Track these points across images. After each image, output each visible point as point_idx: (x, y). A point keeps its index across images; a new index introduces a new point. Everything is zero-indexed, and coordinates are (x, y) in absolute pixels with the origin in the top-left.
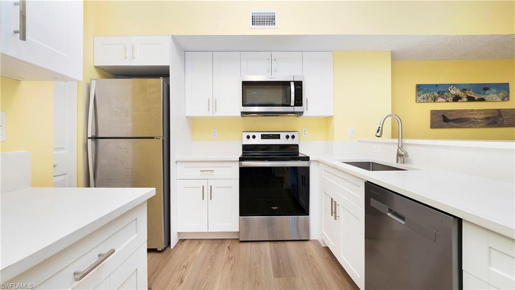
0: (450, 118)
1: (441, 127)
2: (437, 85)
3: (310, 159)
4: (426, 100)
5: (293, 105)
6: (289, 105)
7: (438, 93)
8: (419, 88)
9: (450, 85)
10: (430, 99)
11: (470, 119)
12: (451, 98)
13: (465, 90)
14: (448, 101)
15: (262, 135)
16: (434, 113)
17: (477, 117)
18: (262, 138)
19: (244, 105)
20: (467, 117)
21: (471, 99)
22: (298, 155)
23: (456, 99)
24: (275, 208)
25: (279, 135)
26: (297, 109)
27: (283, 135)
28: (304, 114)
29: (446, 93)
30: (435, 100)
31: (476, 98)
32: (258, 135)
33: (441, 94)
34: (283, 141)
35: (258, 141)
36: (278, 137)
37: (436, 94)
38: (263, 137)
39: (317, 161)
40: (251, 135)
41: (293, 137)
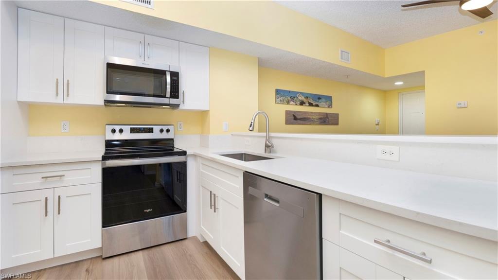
0: (298, 117)
1: (292, 124)
2: (290, 92)
3: (187, 154)
4: (282, 102)
5: (169, 96)
6: (165, 97)
7: (291, 98)
8: (278, 92)
9: (298, 93)
10: (285, 101)
11: (310, 118)
12: (299, 103)
13: (308, 98)
14: (296, 105)
15: (131, 128)
16: (287, 113)
17: (314, 117)
18: (131, 132)
19: (108, 92)
20: (309, 117)
21: (311, 105)
22: (173, 150)
23: (302, 103)
24: (149, 210)
25: (152, 128)
26: (173, 101)
27: (156, 129)
28: (181, 107)
29: (295, 98)
30: (288, 103)
31: (314, 104)
32: (127, 129)
33: (292, 98)
34: (156, 135)
35: (127, 136)
36: (151, 131)
37: (289, 99)
38: (133, 131)
39: (195, 156)
40: (117, 128)
41: (168, 131)
